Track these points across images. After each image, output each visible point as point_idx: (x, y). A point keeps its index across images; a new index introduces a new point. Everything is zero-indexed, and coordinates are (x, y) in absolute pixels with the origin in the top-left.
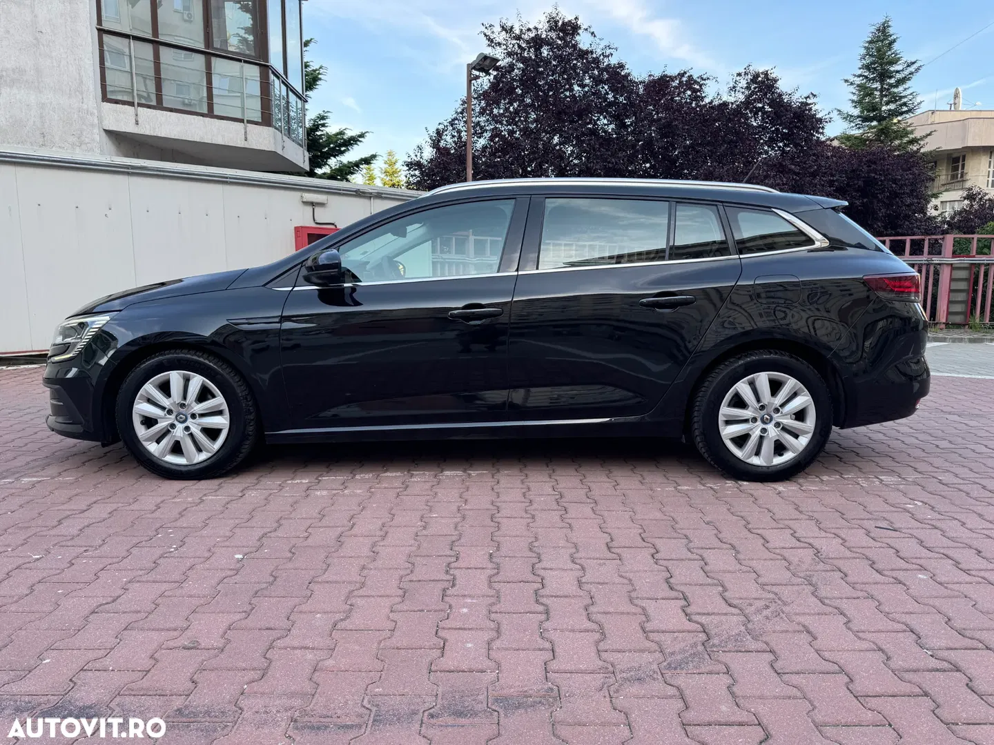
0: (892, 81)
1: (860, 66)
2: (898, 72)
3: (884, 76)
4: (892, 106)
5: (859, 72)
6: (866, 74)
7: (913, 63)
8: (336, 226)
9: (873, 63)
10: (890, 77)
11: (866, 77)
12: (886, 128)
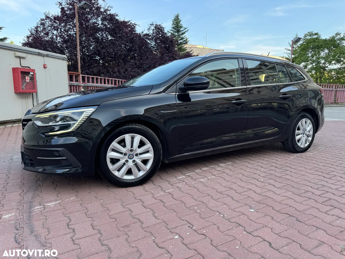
0: (181, 33)
1: (172, 27)
2: (182, 30)
3: (178, 31)
4: (182, 41)
5: (171, 29)
6: (174, 30)
7: (186, 28)
8: (30, 68)
9: (175, 27)
10: (180, 32)
11: (173, 31)
12: (181, 48)
